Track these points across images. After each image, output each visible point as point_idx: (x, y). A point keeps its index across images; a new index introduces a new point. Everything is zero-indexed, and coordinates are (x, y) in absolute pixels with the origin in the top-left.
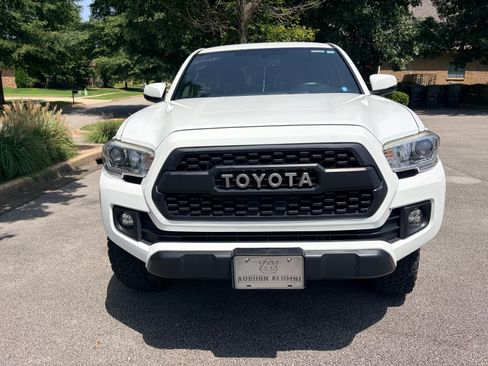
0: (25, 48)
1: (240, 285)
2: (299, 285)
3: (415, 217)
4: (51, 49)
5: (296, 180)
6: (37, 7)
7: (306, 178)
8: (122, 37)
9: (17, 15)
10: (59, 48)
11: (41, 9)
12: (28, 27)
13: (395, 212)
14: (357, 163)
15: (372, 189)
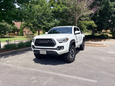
0: (43, 26)
1: (40, 53)
2: (46, 54)
3: (62, 48)
4: (48, 26)
5: (46, 42)
6: (46, 19)
7: (47, 42)
8: (60, 24)
9: (43, 20)
10: (49, 26)
11: (47, 19)
12: (44, 22)
13: (58, 47)
14: (52, 40)
15: (54, 44)
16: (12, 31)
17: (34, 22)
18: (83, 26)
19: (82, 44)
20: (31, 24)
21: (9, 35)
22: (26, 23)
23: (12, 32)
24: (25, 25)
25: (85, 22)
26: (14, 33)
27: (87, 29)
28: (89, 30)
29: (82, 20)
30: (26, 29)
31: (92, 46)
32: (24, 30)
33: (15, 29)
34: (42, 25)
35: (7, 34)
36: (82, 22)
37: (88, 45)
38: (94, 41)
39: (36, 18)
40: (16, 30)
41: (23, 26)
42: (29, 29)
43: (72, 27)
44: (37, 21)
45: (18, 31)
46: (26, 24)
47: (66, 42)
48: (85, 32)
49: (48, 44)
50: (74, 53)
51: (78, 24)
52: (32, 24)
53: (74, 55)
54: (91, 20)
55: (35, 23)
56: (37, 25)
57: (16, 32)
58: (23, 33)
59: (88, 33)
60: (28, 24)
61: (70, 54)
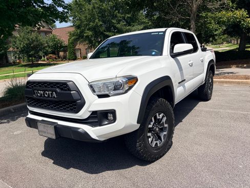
2: (54, 137)
6: (123, 17)
7: (54, 94)
9: (114, 21)
12: (118, 26)
13: (94, 113)
14: (69, 90)
15: (75, 101)
16: (50, 50)
17: (95, 26)
18: (213, 26)
19: (205, 83)
20: (88, 32)
21: (48, 59)
22: (79, 31)
23: (53, 53)
24: (76, 35)
25: (219, 15)
26: (58, 54)
27: (226, 36)
28: (232, 37)
29: (209, 10)
30: (80, 43)
31: (239, 83)
32: (77, 47)
33: (58, 46)
34: (113, 32)
35: (44, 57)
36: (209, 14)
37: (226, 82)
38: (245, 68)
39: (99, 16)
40: (61, 47)
41: (73, 38)
42: (87, 44)
43: (165, 32)
44: (101, 23)
45: (65, 49)
46: (78, 33)
47: (126, 92)
48: (222, 43)
49: (57, 102)
50: (166, 125)
51: (197, 21)
52: (90, 33)
53: (165, 133)
54: (236, 9)
55: (97, 30)
56: (102, 33)
57: (61, 51)
58: (75, 54)
59: (230, 44)
60: (82, 32)
61: (149, 134)
